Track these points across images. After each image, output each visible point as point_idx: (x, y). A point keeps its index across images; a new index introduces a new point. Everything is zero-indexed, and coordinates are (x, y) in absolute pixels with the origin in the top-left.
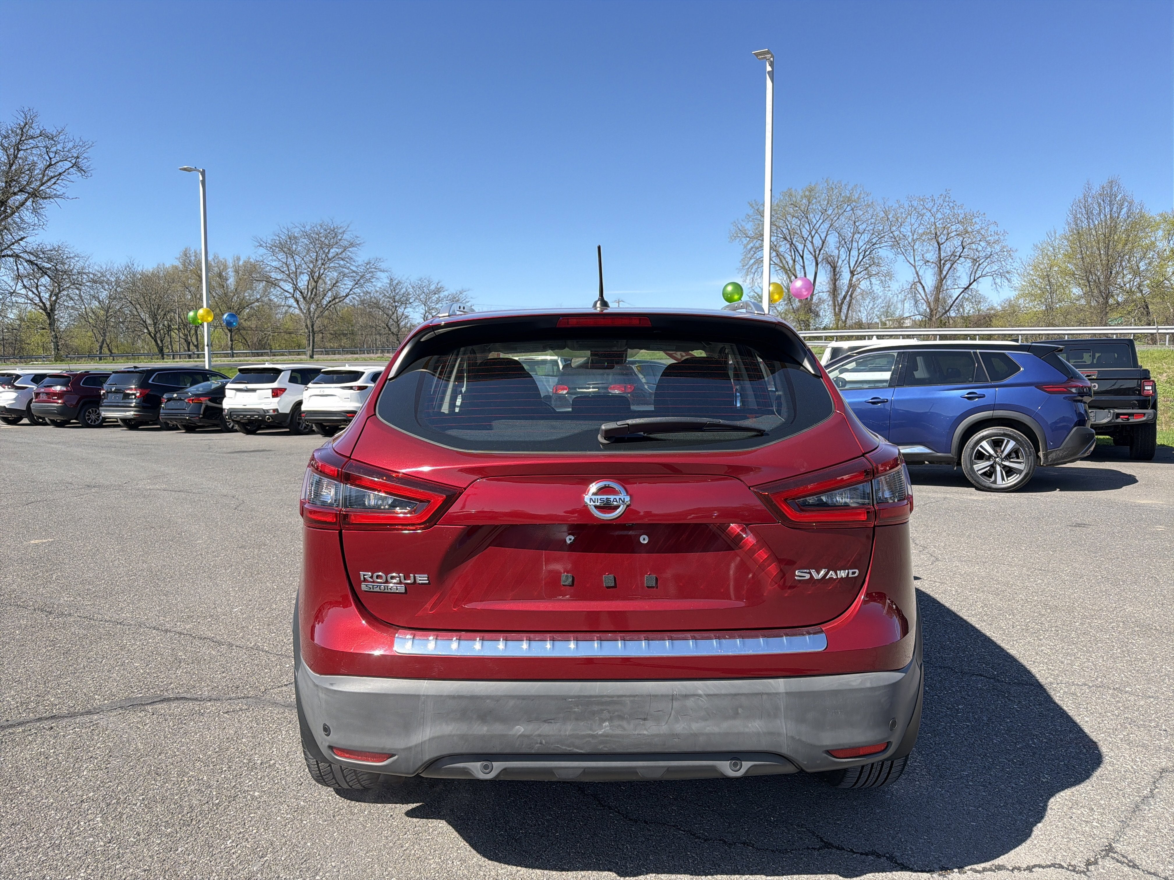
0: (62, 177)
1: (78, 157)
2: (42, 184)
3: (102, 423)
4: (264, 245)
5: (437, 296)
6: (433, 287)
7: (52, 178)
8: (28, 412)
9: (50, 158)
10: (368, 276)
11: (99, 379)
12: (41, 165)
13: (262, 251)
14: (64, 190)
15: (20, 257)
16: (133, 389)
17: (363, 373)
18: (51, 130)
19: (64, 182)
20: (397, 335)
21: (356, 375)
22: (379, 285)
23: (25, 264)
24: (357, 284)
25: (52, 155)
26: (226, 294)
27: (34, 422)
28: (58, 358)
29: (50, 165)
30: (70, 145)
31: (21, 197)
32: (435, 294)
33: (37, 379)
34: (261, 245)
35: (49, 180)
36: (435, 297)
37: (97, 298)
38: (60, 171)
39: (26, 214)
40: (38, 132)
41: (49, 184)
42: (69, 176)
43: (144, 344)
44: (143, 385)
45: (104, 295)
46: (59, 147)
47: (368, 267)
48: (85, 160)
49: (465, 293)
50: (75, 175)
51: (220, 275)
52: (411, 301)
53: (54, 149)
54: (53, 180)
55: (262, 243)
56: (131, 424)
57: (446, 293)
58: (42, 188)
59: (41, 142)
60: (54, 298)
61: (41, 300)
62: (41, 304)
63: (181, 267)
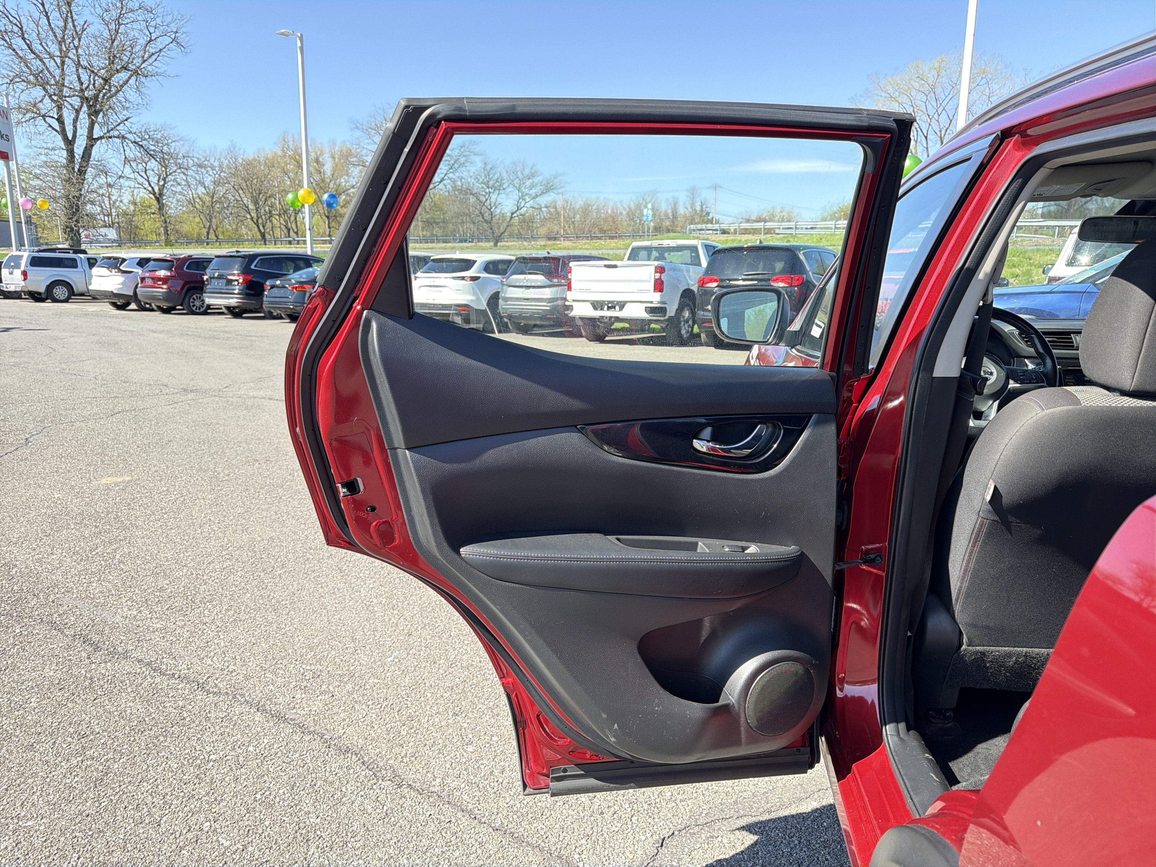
0: (162, 53)
1: (176, 32)
2: (144, 61)
3: (207, 311)
4: (360, 127)
5: (531, 181)
6: (527, 172)
7: (153, 54)
8: (135, 297)
9: (150, 34)
10: (462, 160)
11: (201, 264)
12: (142, 41)
13: (358, 133)
14: (165, 68)
15: (126, 138)
16: (236, 275)
17: (475, 262)
19: (165, 59)
20: (490, 223)
21: (468, 264)
22: (473, 169)
23: (131, 145)
24: (451, 168)
25: (152, 30)
26: (323, 180)
27: (142, 308)
28: (168, 243)
29: (151, 40)
30: (169, 19)
31: (123, 76)
32: (529, 179)
33: (142, 263)
34: (357, 128)
35: (150, 57)
36: (528, 183)
37: (202, 184)
38: (161, 47)
39: (130, 93)
40: (138, 4)
41: (151, 60)
42: (169, 52)
43: (248, 230)
44: (246, 271)
45: (208, 181)
46: (159, 21)
47: (462, 150)
48: (184, 35)
49: (559, 178)
50: (174, 50)
51: (317, 161)
52: (505, 186)
53: (153, 23)
54: (154, 57)
55: (358, 125)
56: (236, 313)
57: (540, 178)
58: (144, 65)
59: (140, 16)
60: (162, 183)
61: (150, 185)
62: (150, 189)
63: (280, 153)
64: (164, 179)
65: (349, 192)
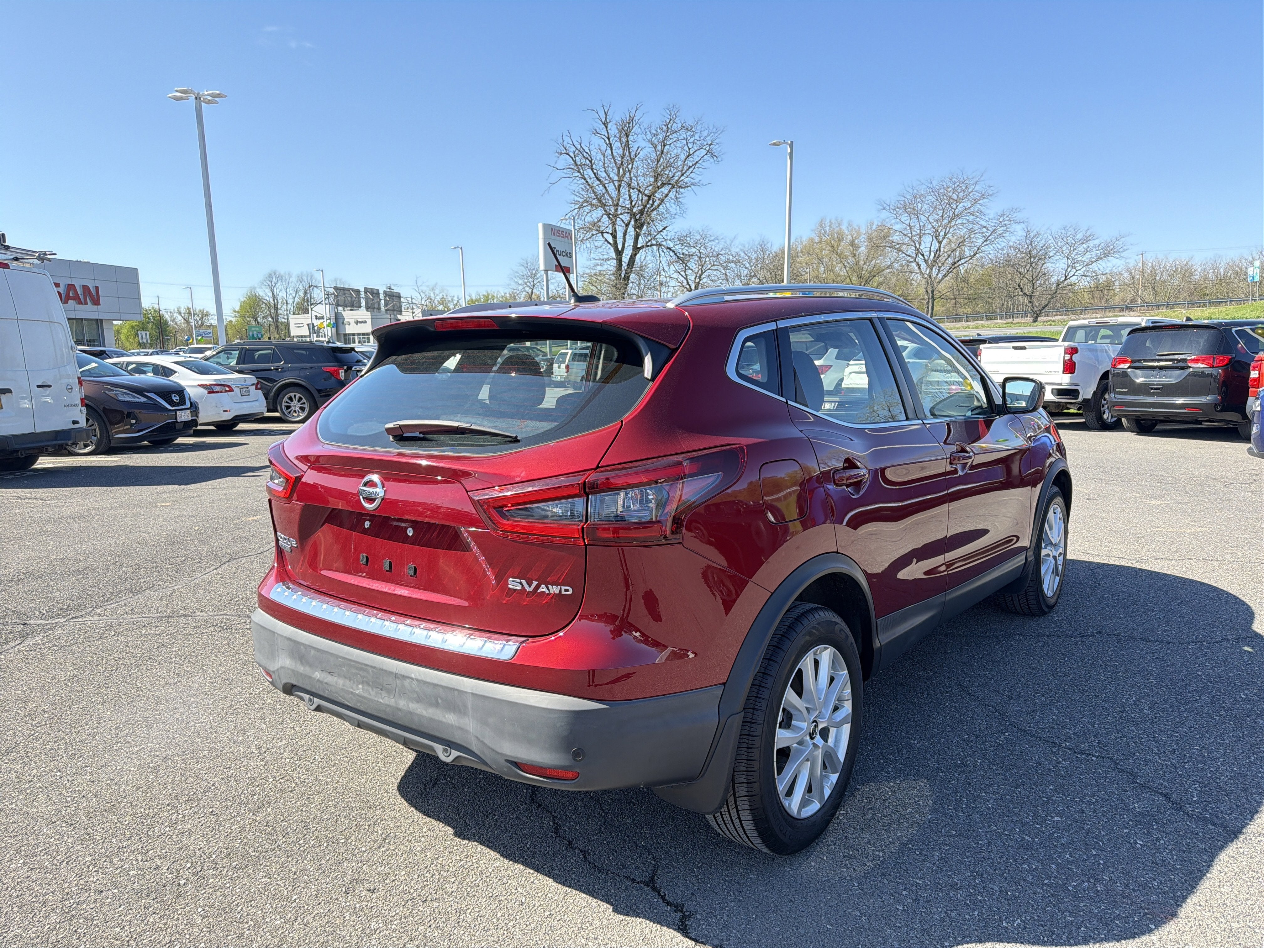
0: (698, 165)
1: (711, 144)
2: (683, 175)
4: (888, 208)
5: (1084, 246)
6: (1079, 236)
7: (690, 167)
9: (689, 149)
10: (1000, 230)
12: (683, 157)
13: (885, 214)
14: (700, 178)
15: (662, 245)
18: (690, 122)
19: (701, 170)
20: (1030, 296)
22: (1013, 239)
23: (665, 250)
24: (986, 241)
25: (690, 146)
26: (857, 263)
29: (690, 155)
30: (705, 133)
31: (665, 190)
32: (1083, 243)
34: (884, 209)
35: (688, 170)
36: (1081, 249)
38: (697, 160)
39: (670, 205)
40: (680, 125)
41: (688, 173)
42: (703, 164)
46: (697, 137)
47: (1001, 220)
48: (717, 146)
49: (1123, 239)
50: (709, 162)
51: (852, 244)
52: (1051, 254)
53: (692, 140)
54: (691, 169)
55: (885, 205)
57: (1097, 242)
58: (682, 178)
59: (683, 134)
60: (697, 280)
61: (688, 283)
62: (688, 287)
63: (817, 240)
64: (700, 277)
65: (885, 272)
